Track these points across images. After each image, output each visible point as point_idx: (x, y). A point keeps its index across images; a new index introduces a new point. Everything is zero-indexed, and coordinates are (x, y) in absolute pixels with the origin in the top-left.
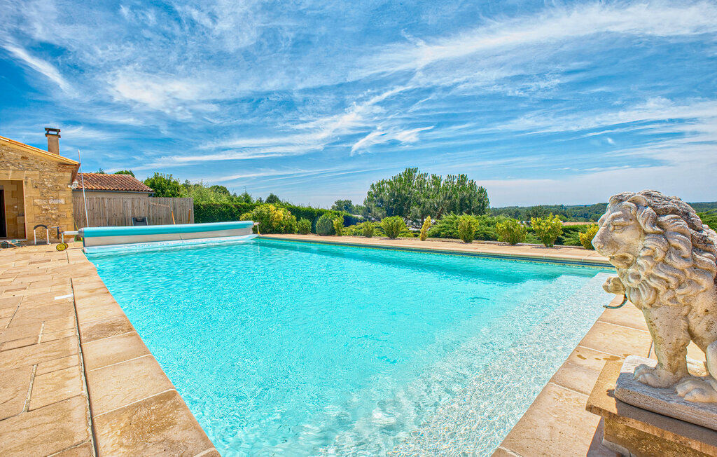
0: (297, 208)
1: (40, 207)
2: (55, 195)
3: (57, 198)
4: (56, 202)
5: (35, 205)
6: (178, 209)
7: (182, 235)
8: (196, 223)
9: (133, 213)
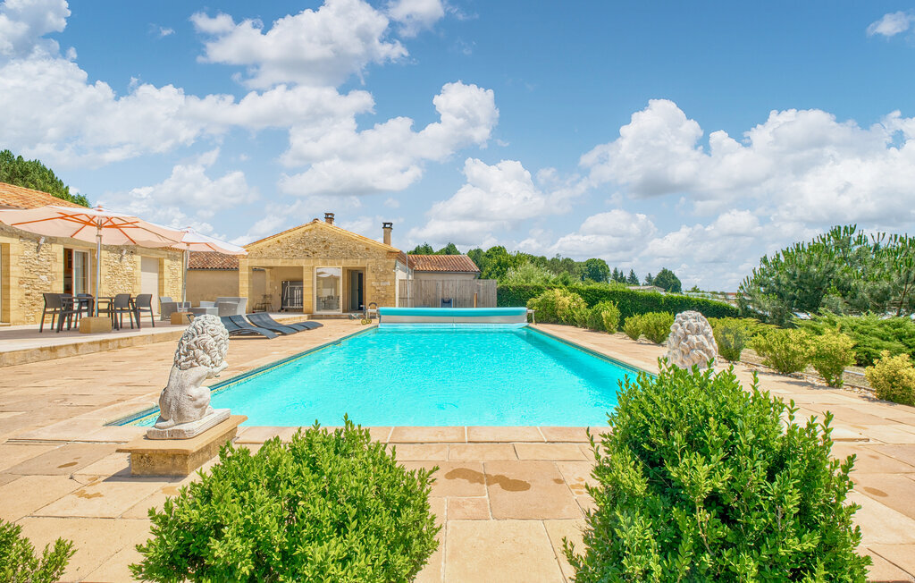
0: (632, 293)
1: (375, 287)
2: (384, 278)
3: (385, 281)
4: (385, 284)
5: (372, 286)
6: (481, 291)
7: (456, 319)
8: (498, 306)
9: (443, 295)
